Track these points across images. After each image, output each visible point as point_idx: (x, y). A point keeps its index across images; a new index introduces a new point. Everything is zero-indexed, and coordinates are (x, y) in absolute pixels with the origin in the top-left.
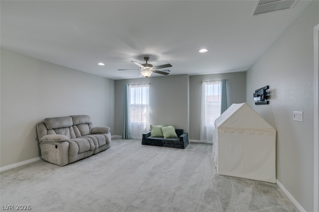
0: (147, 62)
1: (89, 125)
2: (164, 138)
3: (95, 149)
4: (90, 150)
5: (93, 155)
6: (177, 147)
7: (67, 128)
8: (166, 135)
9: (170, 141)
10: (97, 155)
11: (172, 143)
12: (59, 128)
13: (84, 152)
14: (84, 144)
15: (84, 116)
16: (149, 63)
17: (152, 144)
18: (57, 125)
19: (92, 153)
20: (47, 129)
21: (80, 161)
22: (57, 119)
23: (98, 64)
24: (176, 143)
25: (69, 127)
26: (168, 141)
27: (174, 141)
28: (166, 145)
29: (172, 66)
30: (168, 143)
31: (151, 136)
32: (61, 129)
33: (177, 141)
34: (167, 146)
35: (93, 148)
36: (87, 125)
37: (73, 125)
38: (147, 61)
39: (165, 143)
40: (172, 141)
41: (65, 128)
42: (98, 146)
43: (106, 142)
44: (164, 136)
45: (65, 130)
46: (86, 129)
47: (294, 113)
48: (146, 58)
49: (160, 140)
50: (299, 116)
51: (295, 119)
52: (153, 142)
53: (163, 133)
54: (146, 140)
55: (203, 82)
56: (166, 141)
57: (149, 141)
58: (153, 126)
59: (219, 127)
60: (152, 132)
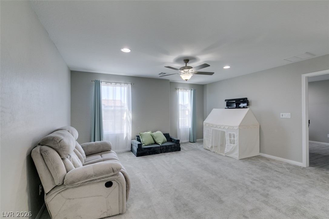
0: (186, 65)
16: (188, 65)
38: (186, 63)
47: (281, 114)
48: (187, 61)
49: (158, 147)
50: (287, 115)
51: (283, 117)
52: (151, 150)
53: (156, 139)
54: (142, 150)
55: (178, 89)
56: (164, 147)
57: (146, 150)
58: (141, 133)
59: (240, 126)
60: (143, 140)
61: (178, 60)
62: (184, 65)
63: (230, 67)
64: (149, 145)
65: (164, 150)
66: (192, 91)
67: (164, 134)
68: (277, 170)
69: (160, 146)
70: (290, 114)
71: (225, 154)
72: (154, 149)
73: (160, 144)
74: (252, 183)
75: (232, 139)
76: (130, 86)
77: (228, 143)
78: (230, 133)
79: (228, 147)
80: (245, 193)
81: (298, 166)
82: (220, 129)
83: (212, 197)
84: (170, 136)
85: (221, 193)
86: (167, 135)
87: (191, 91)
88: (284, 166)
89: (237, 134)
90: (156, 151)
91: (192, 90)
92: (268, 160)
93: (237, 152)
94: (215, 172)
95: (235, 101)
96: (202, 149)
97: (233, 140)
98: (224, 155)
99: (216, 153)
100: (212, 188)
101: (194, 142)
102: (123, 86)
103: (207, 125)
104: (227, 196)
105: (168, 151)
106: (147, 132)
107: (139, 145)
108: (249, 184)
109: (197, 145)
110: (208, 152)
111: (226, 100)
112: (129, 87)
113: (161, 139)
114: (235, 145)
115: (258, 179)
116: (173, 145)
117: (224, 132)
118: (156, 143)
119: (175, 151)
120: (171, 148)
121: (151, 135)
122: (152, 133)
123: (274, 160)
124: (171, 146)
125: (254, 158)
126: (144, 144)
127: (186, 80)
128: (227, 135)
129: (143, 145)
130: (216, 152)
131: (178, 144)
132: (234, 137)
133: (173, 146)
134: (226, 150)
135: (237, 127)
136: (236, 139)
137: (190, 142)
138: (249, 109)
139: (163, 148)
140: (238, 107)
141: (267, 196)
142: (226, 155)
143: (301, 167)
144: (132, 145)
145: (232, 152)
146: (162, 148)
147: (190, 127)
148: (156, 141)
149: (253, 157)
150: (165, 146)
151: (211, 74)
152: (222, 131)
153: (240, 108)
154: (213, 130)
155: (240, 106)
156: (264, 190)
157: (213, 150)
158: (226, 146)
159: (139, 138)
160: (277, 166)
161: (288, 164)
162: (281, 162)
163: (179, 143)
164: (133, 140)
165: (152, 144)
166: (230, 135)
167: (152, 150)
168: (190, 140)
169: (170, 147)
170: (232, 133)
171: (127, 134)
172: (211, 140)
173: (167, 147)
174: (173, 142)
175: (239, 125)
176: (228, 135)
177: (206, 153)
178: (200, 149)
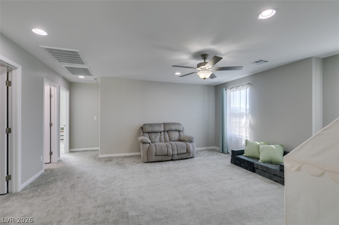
0: (205, 61)
1: (180, 132)
2: (260, 161)
3: (172, 155)
4: (167, 155)
5: (172, 160)
6: (276, 180)
7: (158, 133)
8: (263, 157)
9: (265, 167)
10: (175, 161)
11: (268, 171)
12: (152, 132)
13: (162, 155)
14: (161, 148)
15: (174, 124)
17: (242, 166)
18: (149, 129)
19: (170, 158)
20: (143, 132)
21: (158, 163)
22: (151, 125)
23: (175, 74)
24: (274, 174)
25: (160, 132)
26: (262, 167)
27: (271, 169)
28: (260, 171)
29: (222, 58)
30: (261, 169)
31: (244, 154)
32: (153, 133)
33: (275, 170)
34: (261, 173)
35: (171, 154)
36: (178, 132)
37: (164, 131)
39: (257, 168)
40: (268, 168)
41: (157, 132)
42: (176, 153)
43: (187, 151)
44: (261, 158)
45: (156, 134)
46: (175, 135)
56: (259, 166)
69: (254, 163)
105: (265, 175)
107: (232, 151)
120: (269, 173)
131: (282, 173)
133: (272, 172)
146: (256, 166)
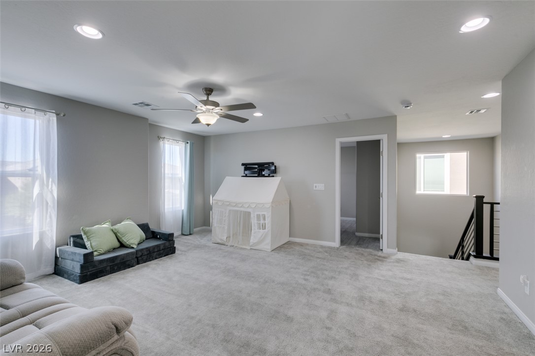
0: (208, 98)
6: (166, 254)
8: (135, 240)
9: (152, 247)
16: (211, 98)
24: (164, 248)
27: (160, 245)
30: (148, 253)
33: (164, 244)
34: (147, 259)
38: (208, 95)
39: (141, 256)
40: (156, 246)
44: (130, 242)
47: (315, 185)
48: (209, 91)
49: (132, 253)
50: (320, 187)
51: (316, 189)
52: (116, 262)
53: (123, 238)
54: (95, 266)
55: (164, 138)
56: (144, 250)
57: (105, 265)
58: (87, 228)
59: (273, 202)
60: (93, 244)
61: (192, 87)
62: (205, 98)
63: (262, 115)
64: (109, 252)
65: (145, 257)
66: (188, 145)
67: (138, 225)
68: (318, 256)
69: (137, 251)
70: (324, 185)
71: (251, 246)
72: (123, 259)
73: (135, 246)
74: (305, 280)
75: (262, 222)
76: (54, 118)
77: (255, 229)
78: (258, 213)
79: (256, 235)
80: (308, 296)
81: (332, 247)
82: (242, 209)
83: (274, 317)
84: (150, 228)
85: (282, 306)
86: (144, 227)
87: (186, 145)
88: (320, 250)
89: (268, 215)
90: (127, 263)
91: (188, 143)
92: (301, 245)
93: (269, 240)
94: (253, 277)
95: (257, 166)
96: (210, 244)
97: (262, 224)
98: (249, 248)
99: (236, 247)
100: (266, 304)
101: (190, 234)
102: (33, 115)
103: (220, 204)
104: (291, 308)
105: (152, 257)
106: (100, 224)
107: (85, 256)
108: (304, 282)
109: (199, 239)
110: (223, 247)
111: (243, 164)
112: (49, 121)
113: (134, 237)
114: (266, 230)
115: (308, 273)
116: (162, 244)
117: (249, 213)
118: (122, 245)
119: (165, 256)
120: (158, 251)
121: (112, 230)
122: (112, 226)
123: (307, 244)
124: (158, 246)
125: (286, 246)
126: (96, 251)
127: (208, 125)
128: (254, 216)
129: (95, 253)
130: (235, 245)
131: (171, 242)
132: (264, 219)
133: (162, 247)
134: (253, 240)
135: (270, 205)
136: (268, 221)
137: (183, 234)
138: (282, 179)
139: (142, 254)
140: (260, 175)
141: (329, 292)
142: (252, 248)
143: (334, 247)
144: (56, 258)
145: (261, 242)
146: (140, 254)
147: (183, 208)
148: (125, 240)
149: (284, 244)
150: (147, 248)
151: (243, 120)
152: (246, 212)
153: (263, 176)
154: (230, 210)
155: (263, 173)
156: (323, 285)
157: (230, 244)
158: (252, 234)
159: (78, 240)
160: (314, 251)
161: (322, 247)
162: (314, 246)
163: (173, 240)
164: (58, 247)
165: (114, 249)
166: (258, 217)
167: (118, 261)
168: (182, 231)
169: (156, 250)
170: (261, 213)
171: (42, 235)
172: (226, 228)
173: (149, 250)
174: (160, 239)
175: (271, 201)
176: (256, 217)
177: (221, 249)
178: (207, 244)
